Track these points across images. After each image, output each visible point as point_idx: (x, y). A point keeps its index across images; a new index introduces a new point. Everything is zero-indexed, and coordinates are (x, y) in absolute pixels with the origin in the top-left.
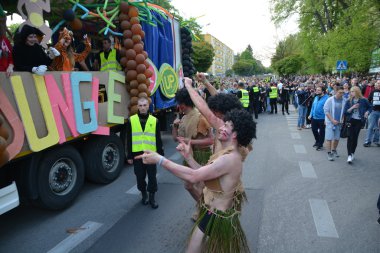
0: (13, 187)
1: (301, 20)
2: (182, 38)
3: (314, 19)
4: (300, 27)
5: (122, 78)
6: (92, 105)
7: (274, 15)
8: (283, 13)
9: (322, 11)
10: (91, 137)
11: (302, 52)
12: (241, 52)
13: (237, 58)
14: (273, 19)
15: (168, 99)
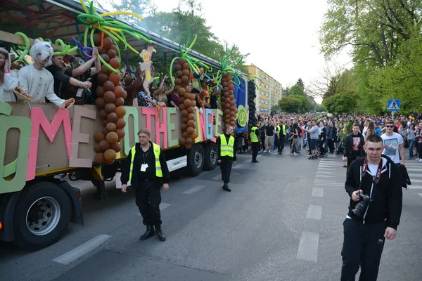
0: (186, 157)
1: (355, 52)
2: (249, 87)
3: (371, 52)
4: (354, 60)
5: (221, 113)
6: (211, 125)
7: (324, 46)
8: (335, 45)
9: (380, 44)
10: (209, 141)
11: (356, 89)
12: (290, 87)
13: (286, 92)
14: (323, 51)
15: (241, 127)
